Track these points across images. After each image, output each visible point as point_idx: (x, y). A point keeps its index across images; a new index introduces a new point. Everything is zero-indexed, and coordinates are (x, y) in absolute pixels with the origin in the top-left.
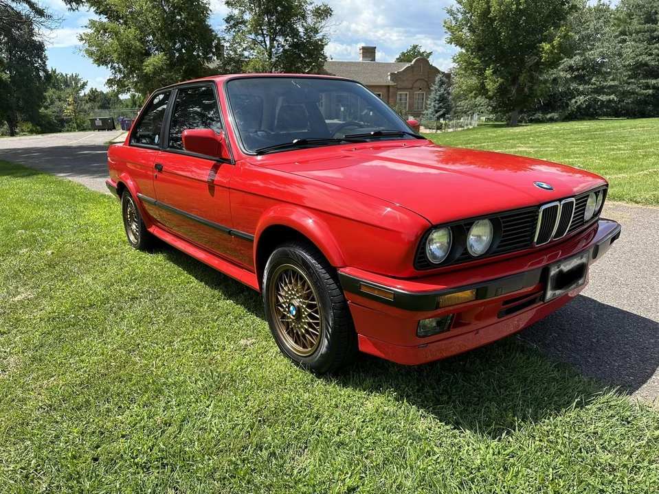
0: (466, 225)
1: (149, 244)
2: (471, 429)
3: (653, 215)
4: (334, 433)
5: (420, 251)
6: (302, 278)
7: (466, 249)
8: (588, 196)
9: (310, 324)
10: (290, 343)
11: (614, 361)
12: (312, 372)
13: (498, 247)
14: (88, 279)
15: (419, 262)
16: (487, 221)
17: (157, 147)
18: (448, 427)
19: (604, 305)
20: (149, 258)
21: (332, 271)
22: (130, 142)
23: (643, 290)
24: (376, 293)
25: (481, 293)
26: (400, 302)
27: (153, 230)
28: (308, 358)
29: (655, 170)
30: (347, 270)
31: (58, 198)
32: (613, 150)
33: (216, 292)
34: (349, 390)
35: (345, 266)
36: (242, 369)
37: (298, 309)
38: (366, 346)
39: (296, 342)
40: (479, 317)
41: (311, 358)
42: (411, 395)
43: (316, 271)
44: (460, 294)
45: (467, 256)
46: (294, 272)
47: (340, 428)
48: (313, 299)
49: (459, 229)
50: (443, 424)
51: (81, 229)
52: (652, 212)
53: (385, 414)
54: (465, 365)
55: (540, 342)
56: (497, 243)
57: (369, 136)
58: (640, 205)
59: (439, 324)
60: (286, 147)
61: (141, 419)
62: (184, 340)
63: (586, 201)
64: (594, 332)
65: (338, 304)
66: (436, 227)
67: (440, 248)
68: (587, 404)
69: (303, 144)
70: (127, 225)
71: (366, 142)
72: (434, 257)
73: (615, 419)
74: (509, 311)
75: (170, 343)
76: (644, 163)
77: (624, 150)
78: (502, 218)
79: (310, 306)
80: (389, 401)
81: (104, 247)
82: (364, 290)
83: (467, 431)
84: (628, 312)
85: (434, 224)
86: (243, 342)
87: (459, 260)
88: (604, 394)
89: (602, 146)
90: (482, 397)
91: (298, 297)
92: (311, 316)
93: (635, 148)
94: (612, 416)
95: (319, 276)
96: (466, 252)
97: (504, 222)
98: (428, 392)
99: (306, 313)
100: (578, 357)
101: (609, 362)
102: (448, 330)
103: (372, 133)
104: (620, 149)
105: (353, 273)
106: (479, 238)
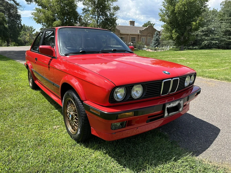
0: (130, 86)
2: (129, 168)
3: (223, 84)
4: (76, 167)
5: (111, 96)
6: (74, 104)
7: (131, 96)
8: (186, 77)
9: (75, 122)
10: (70, 128)
11: (195, 141)
12: (76, 141)
13: (145, 95)
14: (9, 99)
15: (111, 100)
16: (140, 85)
17: (37, 52)
18: (121, 167)
21: (82, 102)
22: (31, 50)
23: (213, 113)
24: (95, 112)
25: (136, 113)
26: (103, 116)
27: (37, 83)
28: (74, 135)
29: (227, 68)
30: (86, 102)
32: (214, 60)
34: (88, 149)
35: (86, 100)
36: (50, 138)
37: (72, 116)
38: (94, 133)
39: (72, 128)
40: (138, 122)
41: (75, 135)
42: (111, 152)
43: (77, 101)
45: (131, 98)
46: (72, 101)
47: (79, 165)
48: (76, 113)
49: (129, 88)
50: (120, 165)
51: (16, 80)
52: (224, 83)
53: (98, 160)
54: (135, 140)
55: (168, 132)
56: (145, 94)
58: (219, 81)
59: (121, 124)
60: (77, 53)
62: (33, 125)
63: (185, 79)
64: (190, 129)
65: (84, 115)
66: (120, 86)
67: (120, 95)
68: (179, 159)
69: (84, 53)
70: (29, 79)
71: (109, 53)
72: (118, 98)
73: (188, 166)
74: (151, 120)
75: (28, 126)
76: (224, 65)
77: (218, 60)
78: (146, 84)
79: (76, 115)
80: (101, 154)
81: (20, 87)
82: (91, 110)
83: (128, 169)
84: (205, 121)
85: (117, 86)
86: (55, 127)
87: (128, 100)
88: (186, 155)
89: (210, 58)
90: (138, 154)
91: (72, 111)
92: (76, 118)
93: (222, 60)
94: (187, 165)
95: (78, 103)
97: (147, 86)
98: (117, 151)
99: (74, 118)
100: (181, 139)
101: (193, 141)
102: (125, 127)
103: (112, 50)
104: (216, 60)
105: (88, 103)
106: (137, 92)
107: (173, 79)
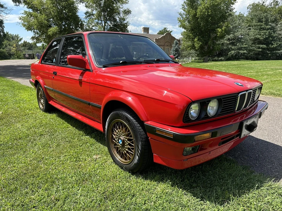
0: (207, 101)
1: (49, 109)
2: (209, 201)
4: (142, 204)
5: (186, 114)
6: (125, 126)
7: (207, 113)
8: (256, 90)
9: (129, 149)
10: (118, 158)
11: (268, 165)
12: (129, 172)
13: (221, 112)
14: (19, 125)
15: (185, 119)
16: (216, 100)
17: (54, 64)
18: (198, 200)
19: (258, 139)
20: (49, 116)
21: (141, 123)
22: (41, 62)
24: (164, 134)
25: (214, 134)
26: (176, 138)
27: (51, 103)
28: (127, 165)
29: (268, 81)
30: (149, 122)
31: (6, 88)
32: (249, 72)
33: (81, 132)
34: (148, 181)
35: (148, 121)
36: (95, 171)
37: (123, 142)
38: (157, 159)
39: (121, 157)
40: (211, 146)
41: (129, 165)
42: (178, 183)
43: (133, 123)
44: (205, 135)
45: (207, 116)
46: (122, 123)
47: (145, 201)
48: (131, 136)
49: (203, 104)
50: (196, 198)
51: (16, 102)
53: (167, 194)
54: (202, 168)
55: (233, 156)
57: (154, 61)
59: (193, 149)
60: (117, 64)
61: (44, 198)
62: (65, 156)
63: (256, 92)
64: (256, 151)
65: (144, 139)
66: (194, 102)
67: (194, 112)
68: (261, 187)
69: (125, 63)
70: (39, 100)
71: (153, 63)
72: (192, 117)
73: (275, 194)
74: (224, 143)
75: (59, 157)
76: (263, 78)
77: (253, 73)
78: (223, 98)
79: (129, 140)
80: (168, 187)
81: (28, 110)
82: (157, 132)
83: (208, 202)
84: (269, 142)
85: (193, 101)
86: (95, 157)
87: (204, 118)
88: (268, 182)
89: (244, 71)
90: (212, 184)
91: (123, 135)
92: (129, 145)
93: (257, 72)
94: (274, 193)
95: (135, 125)
96: (207, 115)
97: (224, 101)
98: (187, 182)
99: (127, 143)
100: (251, 163)
101: (265, 166)
102: (197, 152)
103: (156, 60)
104: (251, 72)
105: (152, 124)
106: (212, 108)
107: (248, 92)
